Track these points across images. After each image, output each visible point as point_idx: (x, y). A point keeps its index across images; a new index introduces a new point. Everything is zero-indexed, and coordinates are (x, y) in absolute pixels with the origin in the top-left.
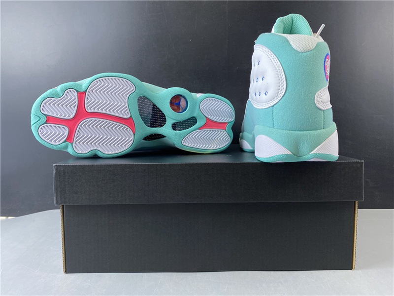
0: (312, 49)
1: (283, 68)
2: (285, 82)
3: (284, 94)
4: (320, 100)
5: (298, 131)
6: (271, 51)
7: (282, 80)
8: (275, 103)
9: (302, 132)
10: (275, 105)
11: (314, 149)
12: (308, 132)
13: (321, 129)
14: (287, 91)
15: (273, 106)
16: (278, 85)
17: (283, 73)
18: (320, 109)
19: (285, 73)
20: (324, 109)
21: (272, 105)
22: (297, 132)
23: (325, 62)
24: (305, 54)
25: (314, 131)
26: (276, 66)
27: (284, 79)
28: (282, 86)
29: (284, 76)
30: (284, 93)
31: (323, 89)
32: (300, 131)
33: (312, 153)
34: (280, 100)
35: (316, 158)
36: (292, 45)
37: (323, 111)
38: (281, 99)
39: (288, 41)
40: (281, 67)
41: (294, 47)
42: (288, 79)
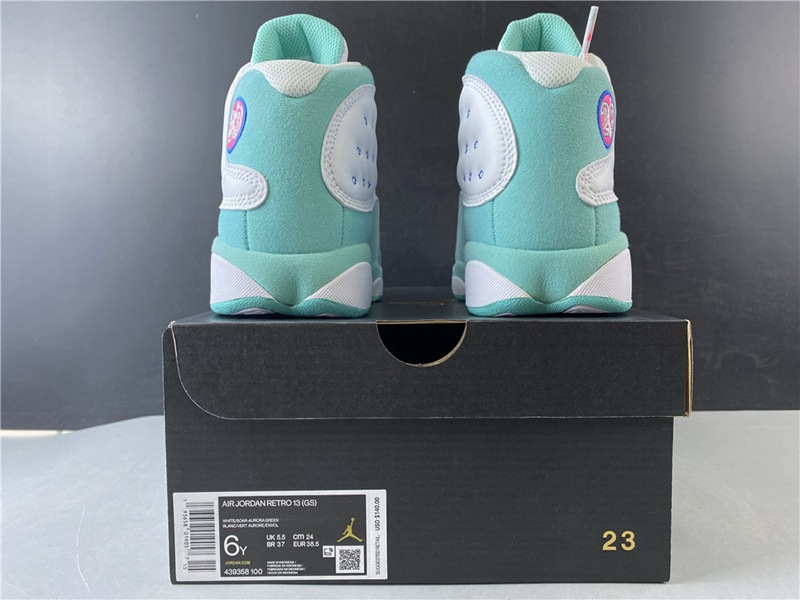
0: (570, 80)
1: (511, 121)
2: (515, 150)
3: (514, 174)
4: (588, 185)
5: (542, 250)
6: (490, 86)
7: (509, 146)
8: (496, 193)
9: (550, 252)
10: (496, 197)
11: (575, 287)
12: (561, 251)
13: (590, 245)
14: (519, 168)
15: (493, 200)
16: (503, 155)
17: (512, 131)
18: (588, 205)
19: (515, 132)
20: (595, 204)
21: (491, 196)
22: (539, 252)
23: (598, 107)
24: (554, 91)
25: (575, 250)
26: (499, 118)
27: (514, 144)
28: (510, 159)
29: (513, 137)
30: (512, 173)
31: (594, 163)
32: (548, 250)
33: (572, 294)
34: (506, 187)
35: (581, 304)
36: (530, 72)
37: (595, 207)
38: (507, 184)
39: (522, 65)
40: (508, 120)
41: (534, 78)
42: (521, 143)
